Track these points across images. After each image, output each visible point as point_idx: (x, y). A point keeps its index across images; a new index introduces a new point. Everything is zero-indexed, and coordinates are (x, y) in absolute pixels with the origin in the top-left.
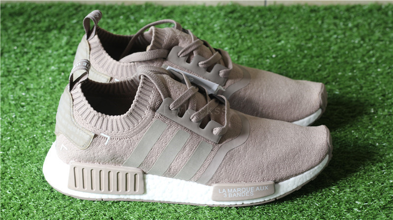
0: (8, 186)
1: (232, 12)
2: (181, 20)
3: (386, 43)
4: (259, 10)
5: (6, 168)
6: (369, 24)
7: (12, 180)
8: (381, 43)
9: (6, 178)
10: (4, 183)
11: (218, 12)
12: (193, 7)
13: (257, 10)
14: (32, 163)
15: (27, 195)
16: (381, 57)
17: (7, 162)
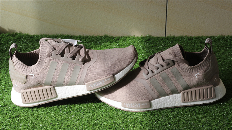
0: (40, 122)
1: (149, 40)
2: (123, 44)
3: (226, 55)
4: (162, 39)
5: (39, 114)
6: (218, 46)
7: (42, 120)
8: (224, 55)
9: (39, 119)
10: (38, 121)
11: (141, 40)
12: (129, 37)
13: (161, 39)
14: (51, 112)
15: (49, 127)
16: (224, 62)
17: (38, 111)
